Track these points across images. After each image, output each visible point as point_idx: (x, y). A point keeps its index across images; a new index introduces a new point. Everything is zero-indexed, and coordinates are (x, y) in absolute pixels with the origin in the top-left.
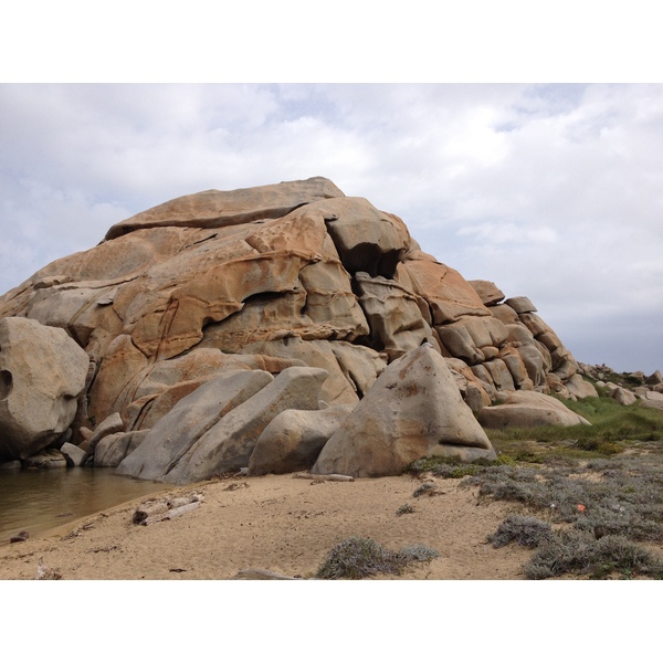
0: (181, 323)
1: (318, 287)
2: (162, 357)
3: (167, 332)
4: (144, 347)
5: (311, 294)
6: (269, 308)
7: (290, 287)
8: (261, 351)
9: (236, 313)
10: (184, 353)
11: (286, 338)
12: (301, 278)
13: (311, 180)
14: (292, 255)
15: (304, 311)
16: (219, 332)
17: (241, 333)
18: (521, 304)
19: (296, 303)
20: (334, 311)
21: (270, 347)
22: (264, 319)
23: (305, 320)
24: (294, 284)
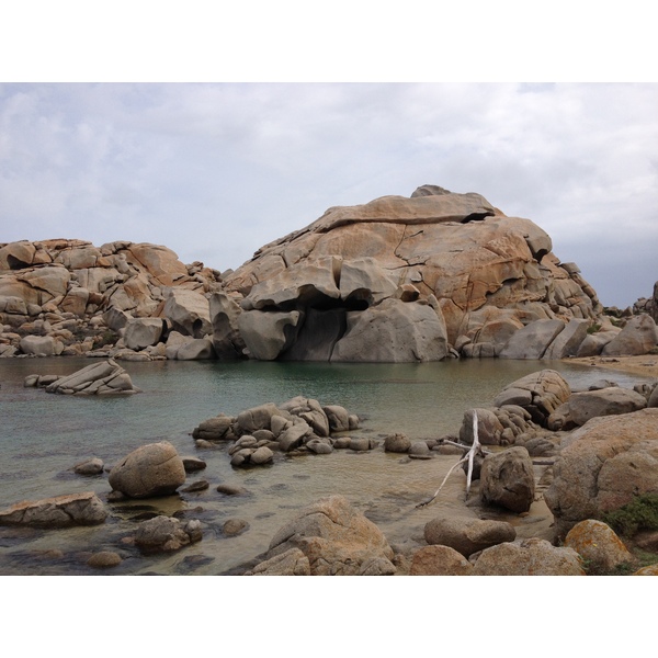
0: (476, 293)
1: (532, 275)
2: (470, 310)
3: (470, 298)
4: (461, 305)
5: (529, 278)
6: (514, 286)
7: (520, 276)
8: (515, 307)
9: (499, 289)
10: (480, 308)
11: (524, 302)
12: (524, 272)
13: (468, 195)
14: (521, 260)
15: (525, 287)
16: (493, 297)
17: (504, 299)
18: (571, 267)
19: (523, 283)
20: (539, 287)
21: (518, 305)
22: (512, 292)
23: (527, 292)
24: (521, 275)
